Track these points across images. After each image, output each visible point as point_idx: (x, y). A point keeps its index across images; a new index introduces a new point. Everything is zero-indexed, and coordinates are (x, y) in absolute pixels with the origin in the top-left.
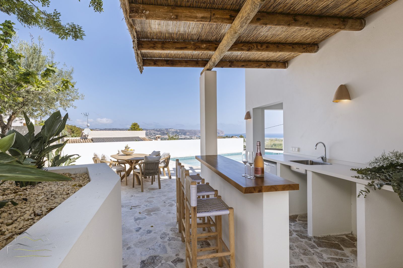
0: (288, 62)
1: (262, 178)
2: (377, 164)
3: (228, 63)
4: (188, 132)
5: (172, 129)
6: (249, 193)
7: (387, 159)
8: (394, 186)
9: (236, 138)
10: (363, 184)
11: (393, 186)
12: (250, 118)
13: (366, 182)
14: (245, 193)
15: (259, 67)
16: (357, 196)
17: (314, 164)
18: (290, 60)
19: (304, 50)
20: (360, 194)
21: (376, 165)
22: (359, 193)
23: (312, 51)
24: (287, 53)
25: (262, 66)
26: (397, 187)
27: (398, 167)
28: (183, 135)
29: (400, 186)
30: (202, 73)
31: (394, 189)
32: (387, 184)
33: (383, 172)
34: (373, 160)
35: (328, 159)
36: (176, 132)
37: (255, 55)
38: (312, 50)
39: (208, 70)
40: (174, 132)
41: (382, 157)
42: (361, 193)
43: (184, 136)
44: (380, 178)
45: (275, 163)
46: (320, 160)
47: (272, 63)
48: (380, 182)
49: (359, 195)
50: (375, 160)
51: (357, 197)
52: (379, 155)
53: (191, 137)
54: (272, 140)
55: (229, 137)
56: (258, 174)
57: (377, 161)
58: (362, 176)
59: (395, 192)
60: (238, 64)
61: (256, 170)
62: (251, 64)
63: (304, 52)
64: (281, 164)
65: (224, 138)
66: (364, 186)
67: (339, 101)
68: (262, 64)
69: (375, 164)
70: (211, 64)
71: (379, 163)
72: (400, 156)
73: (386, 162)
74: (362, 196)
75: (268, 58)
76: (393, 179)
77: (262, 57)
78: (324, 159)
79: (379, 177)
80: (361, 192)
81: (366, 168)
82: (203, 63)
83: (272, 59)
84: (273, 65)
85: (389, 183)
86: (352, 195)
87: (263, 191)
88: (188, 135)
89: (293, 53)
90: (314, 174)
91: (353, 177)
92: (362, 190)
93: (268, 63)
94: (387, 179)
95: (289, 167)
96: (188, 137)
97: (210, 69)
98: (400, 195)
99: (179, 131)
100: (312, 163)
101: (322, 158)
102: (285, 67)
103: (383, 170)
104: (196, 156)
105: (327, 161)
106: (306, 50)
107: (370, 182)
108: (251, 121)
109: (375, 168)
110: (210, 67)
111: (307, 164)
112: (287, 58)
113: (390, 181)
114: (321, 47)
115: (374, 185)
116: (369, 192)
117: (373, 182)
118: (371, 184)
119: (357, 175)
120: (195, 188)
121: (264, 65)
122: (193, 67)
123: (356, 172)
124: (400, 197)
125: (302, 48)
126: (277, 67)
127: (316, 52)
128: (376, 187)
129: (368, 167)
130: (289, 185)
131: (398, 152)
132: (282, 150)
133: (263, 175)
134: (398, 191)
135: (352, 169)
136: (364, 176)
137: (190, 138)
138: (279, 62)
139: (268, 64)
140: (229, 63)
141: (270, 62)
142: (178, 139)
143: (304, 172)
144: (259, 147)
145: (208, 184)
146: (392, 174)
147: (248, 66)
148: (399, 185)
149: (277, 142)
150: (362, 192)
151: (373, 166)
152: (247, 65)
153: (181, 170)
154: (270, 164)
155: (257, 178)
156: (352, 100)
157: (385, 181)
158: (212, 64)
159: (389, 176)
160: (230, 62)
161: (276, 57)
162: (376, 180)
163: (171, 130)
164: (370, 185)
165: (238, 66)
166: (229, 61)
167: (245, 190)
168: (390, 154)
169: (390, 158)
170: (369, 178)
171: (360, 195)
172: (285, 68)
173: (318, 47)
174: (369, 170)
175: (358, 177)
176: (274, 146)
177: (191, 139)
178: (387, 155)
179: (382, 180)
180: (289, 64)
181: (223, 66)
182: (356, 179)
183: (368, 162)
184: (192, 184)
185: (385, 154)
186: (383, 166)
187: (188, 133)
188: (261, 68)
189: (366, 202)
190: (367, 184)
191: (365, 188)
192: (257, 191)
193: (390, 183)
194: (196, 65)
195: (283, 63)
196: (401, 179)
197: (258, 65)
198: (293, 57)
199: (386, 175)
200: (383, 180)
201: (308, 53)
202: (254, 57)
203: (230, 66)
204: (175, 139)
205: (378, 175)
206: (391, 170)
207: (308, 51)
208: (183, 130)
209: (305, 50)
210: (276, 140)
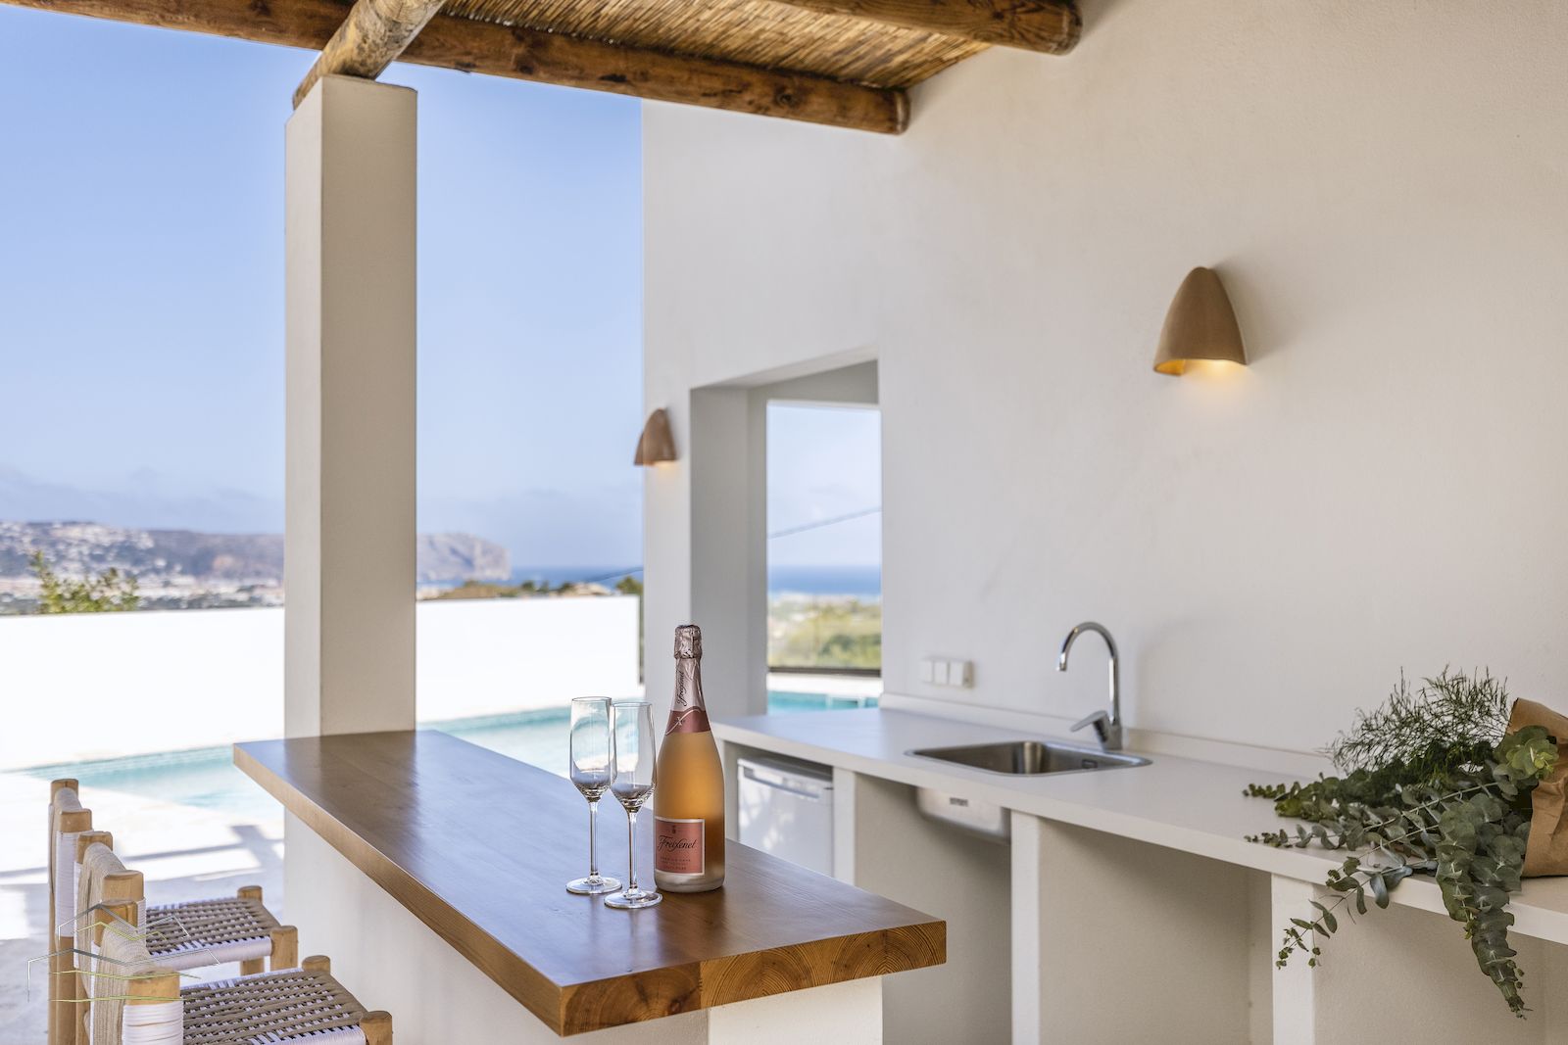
0: (912, 93)
1: (710, 898)
2: (1372, 752)
3: (507, 42)
4: (229, 551)
5: (90, 523)
6: (602, 1025)
7: (1416, 721)
8: (1448, 880)
9: (597, 594)
10: (1303, 882)
11: (1445, 882)
12: (672, 456)
13: (1320, 865)
14: (569, 1028)
15: (725, 98)
16: (1276, 958)
17: (1053, 763)
18: (918, 80)
19: (998, 27)
20: (1288, 945)
21: (1367, 761)
22: (1286, 941)
23: (1043, 38)
24: (903, 32)
25: (747, 97)
26: (1463, 889)
27: (1466, 767)
28: (183, 573)
29: (1474, 880)
30: (301, 93)
31: (1447, 900)
32: (1418, 872)
33: (1398, 801)
34: (1351, 729)
35: (1132, 731)
36: (127, 551)
37: (700, 12)
38: (1044, 34)
39: (348, 70)
40: (107, 549)
41: (1395, 711)
42: (1293, 940)
43: (188, 580)
44: (1386, 837)
45: (823, 771)
46: (1087, 742)
47: (808, 83)
48: (1384, 863)
49: (1283, 955)
50: (1361, 733)
51: (1274, 964)
52: (1377, 703)
53: (250, 589)
54: (829, 611)
55: (544, 591)
56: (683, 870)
57: (1370, 736)
58: (1301, 831)
59: (1454, 916)
60: (577, 56)
61: (669, 841)
62: (675, 74)
63: (1001, 36)
64: (860, 775)
65: (509, 595)
66: (1310, 893)
67: (1186, 369)
68: (745, 87)
69: (1362, 756)
70: (367, 25)
71: (1380, 748)
72: (1473, 700)
73: (1415, 742)
74: (1299, 958)
75: (784, 50)
76: (1443, 838)
77: (745, 32)
78: (1109, 729)
79: (1380, 831)
80: (1293, 932)
81: (1320, 781)
82: (311, 17)
83: (809, 57)
84: (816, 102)
85: (1426, 863)
86: (1254, 945)
87: (704, 1000)
88: (228, 575)
89: (937, 38)
90: (1052, 835)
91: (1256, 840)
92: (1298, 922)
93: (785, 82)
94: (1418, 842)
95: (909, 795)
96: (227, 589)
97: (362, 70)
98: (1477, 935)
99: (146, 543)
100: (1047, 761)
101: (1099, 725)
102: (888, 124)
103: (1398, 788)
104: (239, 747)
105: (1125, 741)
106: (1012, 25)
107: (1337, 862)
108: (675, 475)
109: (1360, 774)
110: (360, 49)
111: (1016, 768)
112: (905, 66)
113: (1431, 853)
114: (1094, 22)
115: (1355, 885)
116: (1333, 924)
117: (1352, 865)
118: (1343, 875)
119: (1276, 824)
120: (162, 1030)
121: (758, 90)
122: (231, 33)
123: (1271, 805)
124: (1475, 945)
125: (987, 13)
126: (841, 116)
127: (1064, 47)
128: (1369, 892)
129: (1330, 771)
130: (884, 934)
131: (1463, 680)
132: (875, 673)
133: (716, 871)
134: (1468, 912)
135: (1252, 787)
136: (1308, 828)
137: (243, 597)
138: (854, 81)
139: (783, 88)
140: (513, 45)
141: (796, 81)
142: (129, 604)
143: (993, 825)
144: (689, 666)
145: (319, 965)
146: (1438, 808)
147: (649, 85)
148: (1469, 873)
149: (857, 625)
150: (1300, 930)
151: (1352, 768)
152: (644, 77)
153: (77, 868)
154: (794, 780)
155: (669, 895)
156: (1250, 361)
157: (1409, 854)
158: (381, 28)
159: (1428, 821)
160: (520, 39)
161: (836, 47)
162: (1366, 848)
163: (75, 533)
164: (1339, 885)
165: (581, 78)
166: (520, 32)
167: (572, 1007)
168: (1428, 692)
169: (1427, 717)
170: (1335, 840)
171: (1290, 950)
172: (892, 130)
173: (1077, 22)
174: (1332, 792)
175: (1278, 841)
176: (836, 650)
177: (253, 602)
178: (1415, 701)
179: (1397, 847)
180: (912, 104)
181: (467, 59)
182: (1270, 849)
183: (1330, 746)
184: (135, 1002)
185: (1406, 695)
186: (1397, 761)
187: (224, 561)
188: (739, 108)
189: (1320, 984)
190: (1324, 878)
191: (1315, 904)
192: (660, 1005)
193: (1430, 865)
194: (257, 25)
195: (881, 99)
196: (1482, 839)
197: (717, 85)
198: (939, 64)
199: (1413, 815)
200: (1401, 848)
201: (1018, 45)
202: (691, 25)
203: (524, 69)
204: (98, 606)
205: (1374, 819)
206: (1435, 781)
207: (1023, 36)
208: (186, 537)
209: (1005, 26)
210: (854, 609)
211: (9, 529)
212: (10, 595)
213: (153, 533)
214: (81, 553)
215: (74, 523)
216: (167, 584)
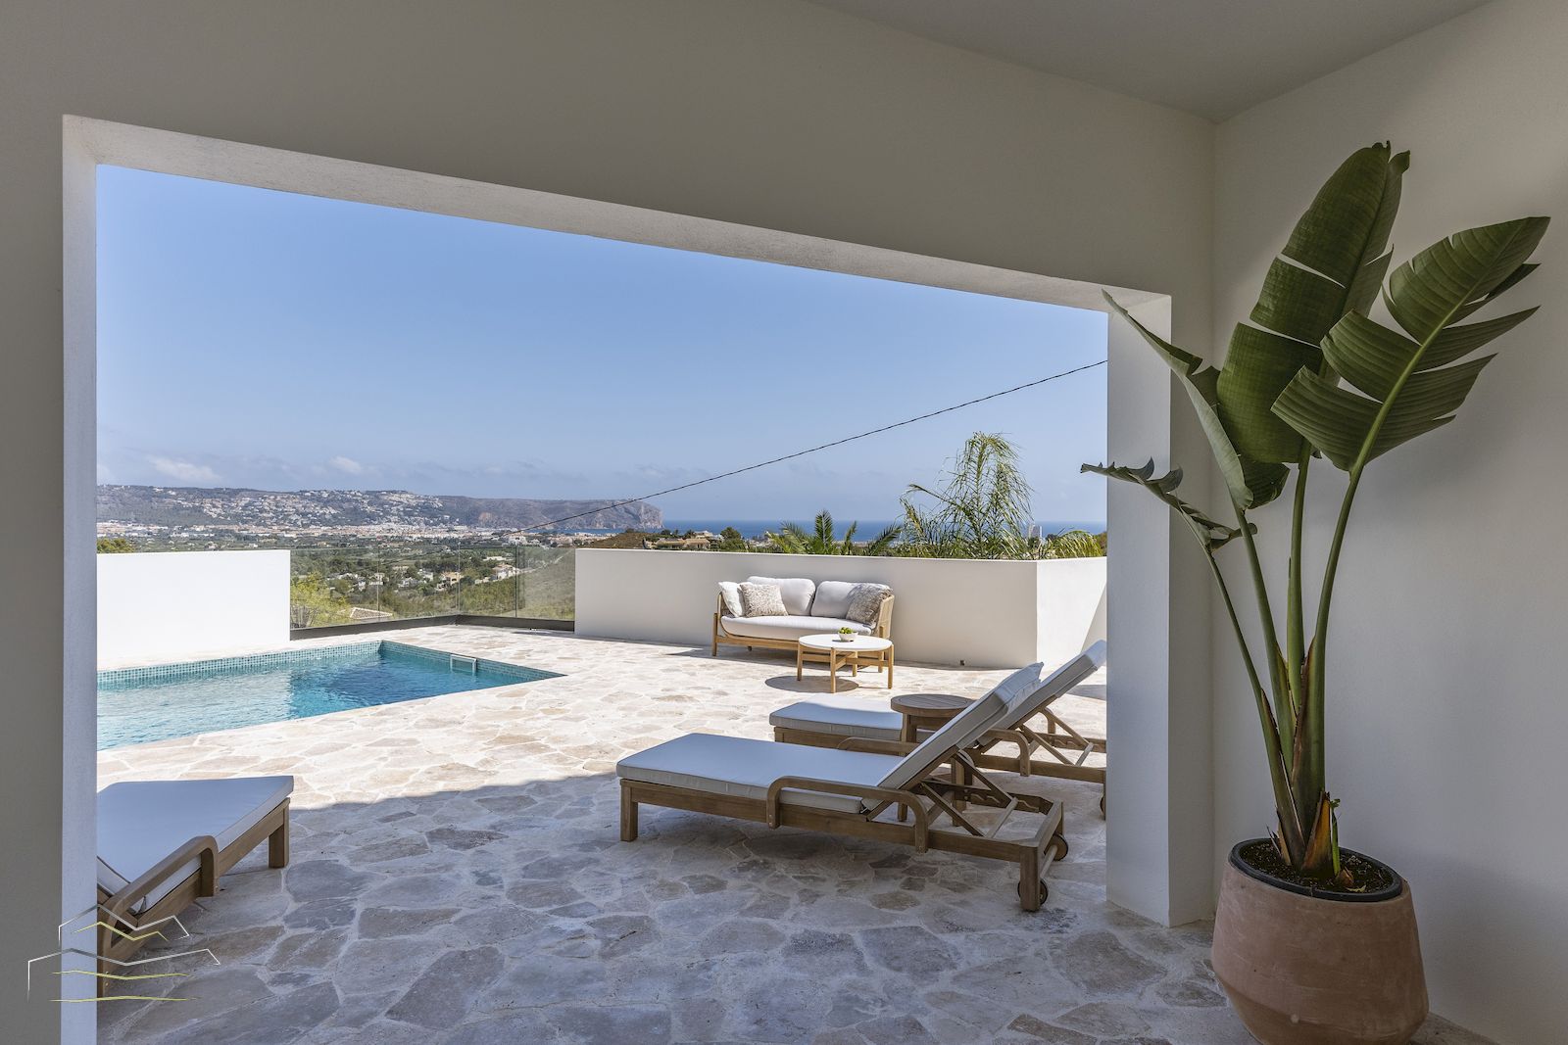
4: (489, 509)
5: (403, 492)
36: (426, 508)
40: (415, 508)
88: (488, 525)
99: (438, 504)
163: (395, 497)
187: (486, 516)
211: (355, 495)
212: (355, 536)
213: (441, 498)
214: (398, 510)
215: (394, 492)
216: (450, 530)
